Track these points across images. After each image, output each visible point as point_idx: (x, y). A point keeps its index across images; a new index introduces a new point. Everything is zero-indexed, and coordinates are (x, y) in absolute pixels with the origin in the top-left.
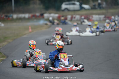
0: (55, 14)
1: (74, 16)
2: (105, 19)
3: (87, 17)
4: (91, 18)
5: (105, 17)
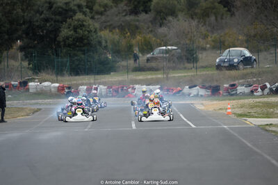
0: (52, 83)
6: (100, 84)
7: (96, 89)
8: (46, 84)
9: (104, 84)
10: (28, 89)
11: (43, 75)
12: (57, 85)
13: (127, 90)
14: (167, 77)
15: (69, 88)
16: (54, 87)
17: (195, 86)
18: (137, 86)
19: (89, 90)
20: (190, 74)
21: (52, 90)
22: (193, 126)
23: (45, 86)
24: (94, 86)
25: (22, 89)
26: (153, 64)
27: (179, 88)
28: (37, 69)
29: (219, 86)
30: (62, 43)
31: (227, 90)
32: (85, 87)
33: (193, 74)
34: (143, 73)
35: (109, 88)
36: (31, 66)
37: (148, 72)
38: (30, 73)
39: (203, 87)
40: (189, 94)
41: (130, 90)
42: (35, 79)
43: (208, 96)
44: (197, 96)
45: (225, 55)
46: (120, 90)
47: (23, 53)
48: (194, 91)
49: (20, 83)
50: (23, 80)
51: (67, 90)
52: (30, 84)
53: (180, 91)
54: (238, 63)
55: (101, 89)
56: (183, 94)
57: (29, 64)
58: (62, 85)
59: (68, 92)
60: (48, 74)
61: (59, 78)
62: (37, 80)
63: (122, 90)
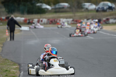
0: (21, 17)
1: (41, 19)
2: (73, 22)
3: (54, 21)
4: (58, 21)
5: (73, 21)
6: (44, 18)
7: (42, 21)
8: (18, 18)
11: (16, 14)
14: (75, 15)
15: (29, 20)
18: (61, 19)
31: (105, 21)
35: (48, 20)
54: (107, 9)
59: (29, 23)
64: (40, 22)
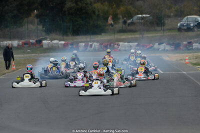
5: (138, 45)
6: (94, 42)
7: (91, 46)
8: (55, 42)
9: (97, 42)
10: (42, 46)
11: (54, 35)
12: (63, 42)
13: (114, 46)
14: (143, 37)
15: (72, 44)
16: (61, 44)
17: (163, 43)
18: (121, 43)
19: (86, 46)
20: (159, 34)
21: (60, 46)
22: (161, 72)
23: (55, 44)
24: (90, 43)
25: (38, 46)
26: (132, 27)
27: (151, 45)
28: (49, 31)
29: (180, 43)
30: (67, 13)
31: (185, 46)
32: (84, 44)
33: (161, 34)
34: (126, 34)
35: (101, 44)
36: (44, 29)
37: (129, 33)
38: (44, 34)
39: (169, 44)
40: (158, 49)
41: (116, 46)
42: (47, 38)
43: (172, 50)
44: (164, 50)
45: (184, 21)
46: (108, 46)
47: (39, 20)
48: (162, 47)
49: (36, 41)
50: (39, 39)
51: (70, 46)
52: (44, 42)
53: (152, 47)
54: (194, 27)
55: (95, 46)
56: (154, 49)
57: (43, 28)
58: (66, 42)
59: (71, 48)
60: (57, 34)
61: (65, 37)
62: (48, 39)
63: (110, 46)
64: (89, 48)
